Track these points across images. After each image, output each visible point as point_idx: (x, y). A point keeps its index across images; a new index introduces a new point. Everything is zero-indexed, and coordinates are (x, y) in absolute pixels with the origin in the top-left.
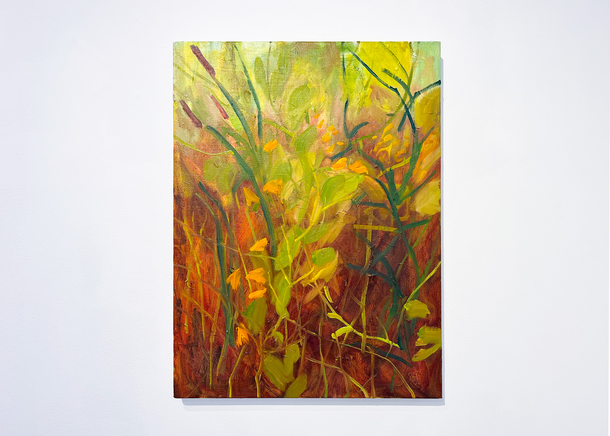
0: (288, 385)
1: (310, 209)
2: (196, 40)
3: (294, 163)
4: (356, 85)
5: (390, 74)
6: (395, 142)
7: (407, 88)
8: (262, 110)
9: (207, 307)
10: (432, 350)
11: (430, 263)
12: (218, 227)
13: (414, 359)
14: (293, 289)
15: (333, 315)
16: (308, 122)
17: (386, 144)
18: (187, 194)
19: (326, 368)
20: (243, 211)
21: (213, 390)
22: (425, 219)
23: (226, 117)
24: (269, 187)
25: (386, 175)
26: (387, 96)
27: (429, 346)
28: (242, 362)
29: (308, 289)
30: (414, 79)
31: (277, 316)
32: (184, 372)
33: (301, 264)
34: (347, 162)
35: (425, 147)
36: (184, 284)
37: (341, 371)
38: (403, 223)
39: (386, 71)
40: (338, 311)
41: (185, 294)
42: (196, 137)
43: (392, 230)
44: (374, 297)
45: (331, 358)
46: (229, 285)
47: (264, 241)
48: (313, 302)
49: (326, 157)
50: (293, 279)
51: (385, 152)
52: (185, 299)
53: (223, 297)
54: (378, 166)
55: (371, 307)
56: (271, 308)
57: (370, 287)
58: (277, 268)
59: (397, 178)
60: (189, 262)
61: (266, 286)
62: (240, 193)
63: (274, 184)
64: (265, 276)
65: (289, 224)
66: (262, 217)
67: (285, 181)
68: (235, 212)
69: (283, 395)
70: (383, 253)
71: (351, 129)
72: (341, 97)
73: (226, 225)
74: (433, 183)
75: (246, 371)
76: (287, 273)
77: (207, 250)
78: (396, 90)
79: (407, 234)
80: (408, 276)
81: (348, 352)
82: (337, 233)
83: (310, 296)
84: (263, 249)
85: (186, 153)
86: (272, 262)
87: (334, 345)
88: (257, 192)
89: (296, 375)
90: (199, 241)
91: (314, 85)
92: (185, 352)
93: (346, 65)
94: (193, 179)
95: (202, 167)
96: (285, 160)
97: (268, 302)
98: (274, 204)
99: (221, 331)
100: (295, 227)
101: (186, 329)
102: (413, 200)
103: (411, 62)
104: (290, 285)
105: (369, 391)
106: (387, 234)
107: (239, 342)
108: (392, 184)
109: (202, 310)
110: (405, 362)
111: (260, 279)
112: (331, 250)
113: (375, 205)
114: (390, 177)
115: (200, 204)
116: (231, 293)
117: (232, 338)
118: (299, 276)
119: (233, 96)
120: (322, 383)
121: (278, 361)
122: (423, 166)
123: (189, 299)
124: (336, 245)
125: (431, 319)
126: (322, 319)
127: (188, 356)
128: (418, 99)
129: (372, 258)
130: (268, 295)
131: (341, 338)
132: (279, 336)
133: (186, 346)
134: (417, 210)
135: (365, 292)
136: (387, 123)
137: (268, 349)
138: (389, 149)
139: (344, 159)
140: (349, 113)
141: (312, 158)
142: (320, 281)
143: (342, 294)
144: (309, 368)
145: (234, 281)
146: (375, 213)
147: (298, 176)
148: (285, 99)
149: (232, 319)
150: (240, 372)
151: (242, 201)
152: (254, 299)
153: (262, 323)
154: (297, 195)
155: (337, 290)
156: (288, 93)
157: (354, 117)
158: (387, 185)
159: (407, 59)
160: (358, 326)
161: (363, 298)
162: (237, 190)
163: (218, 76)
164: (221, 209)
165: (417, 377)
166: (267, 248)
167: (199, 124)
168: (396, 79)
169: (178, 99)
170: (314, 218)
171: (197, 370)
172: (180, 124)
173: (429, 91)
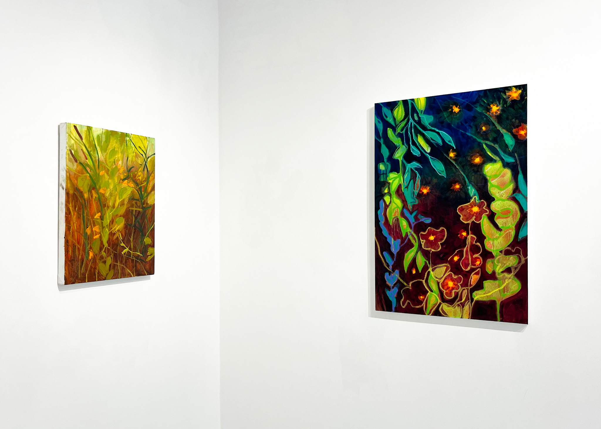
0: (107, 274)
1: (115, 201)
2: (76, 124)
3: (110, 181)
4: (130, 151)
5: (141, 149)
6: (142, 175)
7: (146, 154)
8: (99, 157)
9: (78, 243)
10: (152, 256)
11: (152, 222)
12: (83, 207)
13: (147, 260)
14: (109, 234)
15: (122, 244)
16: (115, 164)
17: (139, 176)
18: (71, 192)
19: (120, 266)
20: (92, 201)
21: (80, 280)
22: (150, 206)
23: (87, 159)
24: (101, 191)
25: (139, 188)
26: (140, 157)
27: (151, 255)
28: (91, 267)
29: (114, 234)
30: (148, 151)
31: (104, 246)
32: (69, 273)
33: (112, 224)
34: (127, 182)
35: (151, 178)
36: (70, 232)
37: (125, 267)
38: (144, 207)
39: (139, 147)
40: (124, 243)
41: (70, 238)
42: (75, 167)
43: (141, 210)
44: (135, 236)
45: (121, 262)
46: (87, 233)
47: (100, 213)
48: (116, 239)
49: (121, 179)
50: (109, 231)
51: (139, 179)
52: (70, 240)
53: (85, 238)
54: (137, 184)
55: (134, 240)
56: (102, 242)
57: (134, 232)
58: (104, 226)
59: (142, 190)
60: (72, 223)
61: (100, 233)
62: (91, 192)
63: (103, 189)
64: (100, 229)
65: (108, 207)
66: (99, 203)
67: (107, 189)
68: (89, 201)
69: (105, 279)
70: (138, 219)
71: (129, 169)
72: (126, 155)
73: (86, 206)
74: (153, 192)
75: (92, 270)
76: (107, 228)
77: (79, 218)
78: (142, 155)
79: (145, 211)
80: (145, 228)
81: (127, 259)
82: (124, 211)
83: (115, 237)
84: (99, 218)
85: (71, 173)
86: (102, 223)
87: (122, 256)
88: (97, 193)
89: (110, 270)
90: (76, 213)
91: (117, 149)
92: (70, 264)
93: (127, 143)
94: (74, 185)
95: (77, 180)
96: (107, 180)
97: (101, 240)
98: (103, 198)
99: (83, 253)
100: (110, 208)
101: (70, 253)
102: (147, 199)
103: (147, 145)
104: (108, 233)
105: (133, 274)
106: (139, 211)
107: (90, 258)
108: (141, 192)
109: (77, 244)
110: (144, 262)
111: (98, 230)
112: (122, 218)
113: (136, 200)
114: (140, 189)
115: (77, 197)
116: (87, 236)
117: (88, 256)
118: (111, 229)
119: (89, 150)
120: (118, 272)
121: (103, 265)
122: (150, 185)
123: (71, 239)
124: (124, 216)
125: (152, 244)
126: (119, 246)
127: (71, 265)
128: (149, 159)
129: (135, 221)
130: (101, 237)
131: (125, 254)
132: (104, 254)
133: (70, 261)
134: (149, 202)
135: (132, 235)
136: (140, 168)
137: (100, 260)
138: (140, 178)
139: (127, 181)
140: (128, 162)
141: (116, 180)
142: (118, 231)
143: (125, 236)
144: (114, 268)
145: (88, 231)
146: (136, 203)
147: (112, 187)
148: (107, 154)
149: (88, 248)
150: (90, 270)
151: (92, 196)
152: (96, 239)
153: (98, 249)
154: (111, 195)
155: (124, 235)
156: (109, 151)
157: (130, 164)
158: (139, 192)
159: (146, 143)
160: (130, 249)
161: (132, 237)
162: (90, 191)
163: (84, 141)
164: (84, 199)
165: (147, 267)
166: (101, 217)
167: (76, 161)
168: (143, 150)
169: (68, 148)
170: (116, 205)
171: (74, 271)
172: (70, 160)
173: (152, 157)
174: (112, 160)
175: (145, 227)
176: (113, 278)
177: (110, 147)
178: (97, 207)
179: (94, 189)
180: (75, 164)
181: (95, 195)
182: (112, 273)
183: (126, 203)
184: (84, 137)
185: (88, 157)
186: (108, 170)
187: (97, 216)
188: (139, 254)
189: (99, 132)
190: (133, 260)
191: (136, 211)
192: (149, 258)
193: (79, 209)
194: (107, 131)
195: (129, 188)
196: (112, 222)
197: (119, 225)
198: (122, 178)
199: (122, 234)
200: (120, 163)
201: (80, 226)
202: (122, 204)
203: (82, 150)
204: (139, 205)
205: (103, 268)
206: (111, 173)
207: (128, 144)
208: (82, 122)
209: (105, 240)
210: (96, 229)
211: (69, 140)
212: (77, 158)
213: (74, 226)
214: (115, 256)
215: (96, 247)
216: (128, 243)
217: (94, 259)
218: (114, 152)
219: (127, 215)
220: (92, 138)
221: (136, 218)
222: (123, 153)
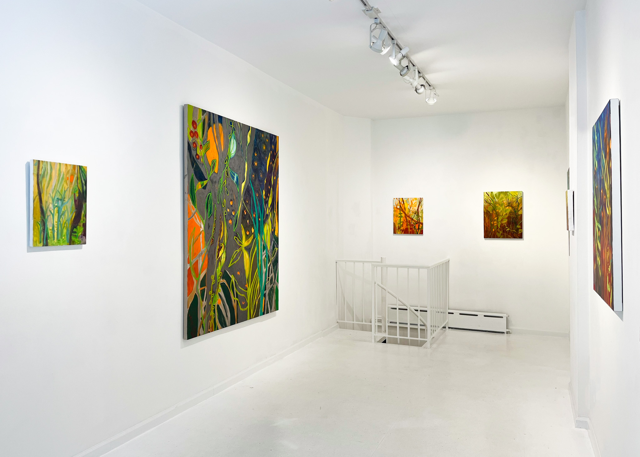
174: (501, 201)
175: (517, 222)
176: (502, 238)
177: (500, 197)
178: (496, 216)
179: (494, 210)
180: (487, 203)
181: (494, 212)
182: (502, 236)
183: (508, 214)
184: (490, 195)
185: (492, 201)
186: (500, 204)
187: (496, 218)
188: (514, 231)
189: (496, 193)
190: (511, 233)
191: (512, 217)
192: (520, 233)
193: (488, 217)
194: (499, 192)
195: (509, 209)
196: (502, 220)
197: (505, 221)
198: (506, 206)
199: (506, 225)
200: (505, 201)
201: (489, 221)
202: (506, 214)
203: (489, 199)
204: (514, 214)
205: (499, 235)
206: (501, 205)
207: (509, 195)
208: (489, 191)
209: (499, 226)
210: (495, 222)
211: (484, 197)
212: (487, 202)
213: (487, 221)
214: (503, 231)
215: (496, 228)
216: (509, 227)
217: (495, 231)
218: (502, 198)
219: (508, 218)
220: (493, 195)
221: (512, 219)
222: (506, 198)
